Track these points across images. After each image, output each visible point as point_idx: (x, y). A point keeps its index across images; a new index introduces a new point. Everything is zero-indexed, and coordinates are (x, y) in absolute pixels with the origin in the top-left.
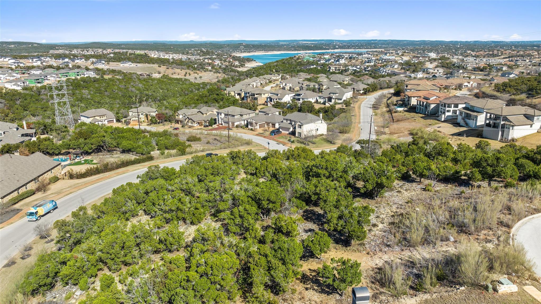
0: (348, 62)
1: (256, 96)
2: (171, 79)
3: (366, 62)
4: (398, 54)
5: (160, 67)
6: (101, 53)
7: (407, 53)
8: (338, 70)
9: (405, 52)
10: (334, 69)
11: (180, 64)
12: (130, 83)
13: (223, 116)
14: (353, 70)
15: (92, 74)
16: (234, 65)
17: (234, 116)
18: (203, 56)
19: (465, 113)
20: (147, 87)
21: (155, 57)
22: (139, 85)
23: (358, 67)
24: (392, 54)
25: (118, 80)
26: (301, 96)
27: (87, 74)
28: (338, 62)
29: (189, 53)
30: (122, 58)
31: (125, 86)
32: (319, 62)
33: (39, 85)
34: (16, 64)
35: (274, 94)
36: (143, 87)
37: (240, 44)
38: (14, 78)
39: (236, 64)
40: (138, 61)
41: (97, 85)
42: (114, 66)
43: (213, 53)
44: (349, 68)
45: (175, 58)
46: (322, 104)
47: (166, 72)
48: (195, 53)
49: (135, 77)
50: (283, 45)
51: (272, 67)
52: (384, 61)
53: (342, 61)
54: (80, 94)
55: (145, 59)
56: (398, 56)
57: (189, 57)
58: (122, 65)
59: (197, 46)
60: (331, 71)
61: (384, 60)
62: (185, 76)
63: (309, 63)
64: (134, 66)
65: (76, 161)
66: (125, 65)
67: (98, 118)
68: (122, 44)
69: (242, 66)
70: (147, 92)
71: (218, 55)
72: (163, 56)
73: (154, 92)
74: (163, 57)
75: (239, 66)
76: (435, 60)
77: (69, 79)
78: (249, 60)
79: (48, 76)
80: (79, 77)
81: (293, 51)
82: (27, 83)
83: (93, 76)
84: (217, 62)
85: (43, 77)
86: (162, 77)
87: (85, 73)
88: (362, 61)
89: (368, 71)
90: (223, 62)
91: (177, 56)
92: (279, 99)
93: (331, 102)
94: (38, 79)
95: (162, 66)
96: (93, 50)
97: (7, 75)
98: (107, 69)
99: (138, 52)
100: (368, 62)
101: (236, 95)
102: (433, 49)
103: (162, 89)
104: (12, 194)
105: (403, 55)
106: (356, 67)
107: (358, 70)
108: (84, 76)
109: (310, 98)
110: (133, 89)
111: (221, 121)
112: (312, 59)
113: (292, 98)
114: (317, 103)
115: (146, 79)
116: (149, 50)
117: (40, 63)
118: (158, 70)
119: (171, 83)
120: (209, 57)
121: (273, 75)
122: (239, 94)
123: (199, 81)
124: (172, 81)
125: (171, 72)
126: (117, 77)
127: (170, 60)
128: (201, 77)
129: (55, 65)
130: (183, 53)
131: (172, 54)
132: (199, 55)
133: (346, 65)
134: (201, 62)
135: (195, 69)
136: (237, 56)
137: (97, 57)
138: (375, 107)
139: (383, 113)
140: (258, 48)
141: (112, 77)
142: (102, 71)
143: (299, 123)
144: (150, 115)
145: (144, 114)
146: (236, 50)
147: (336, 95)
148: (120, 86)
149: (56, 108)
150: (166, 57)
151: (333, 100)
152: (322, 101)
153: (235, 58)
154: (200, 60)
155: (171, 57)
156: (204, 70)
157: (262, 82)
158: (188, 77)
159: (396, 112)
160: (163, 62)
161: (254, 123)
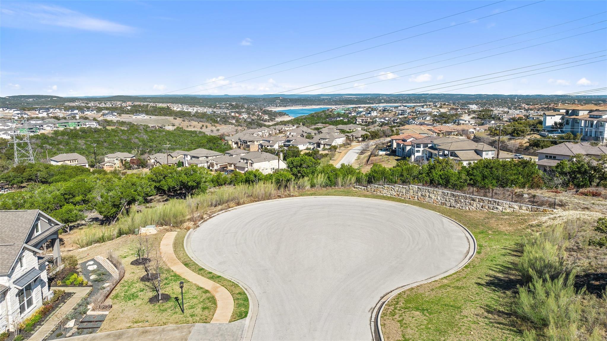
0: (381, 115)
1: (248, 143)
2: (185, 131)
3: (399, 114)
4: (436, 106)
5: (176, 119)
6: (119, 106)
7: (447, 105)
8: (365, 122)
9: (444, 104)
10: (360, 121)
11: (201, 117)
12: (133, 135)
13: (189, 158)
14: (381, 122)
15: (94, 125)
16: (263, 119)
17: (198, 158)
18: (231, 109)
19: (429, 151)
20: (153, 138)
21: (177, 110)
22: (144, 136)
23: (387, 119)
24: (430, 106)
25: (122, 131)
26: (291, 142)
27: (89, 124)
28: (369, 115)
29: (217, 107)
30: (139, 110)
31: (128, 137)
32: (350, 115)
33: (32, 134)
34: (20, 115)
35: (266, 141)
36: (148, 138)
39: (265, 118)
40: (156, 113)
41: (96, 136)
42: (125, 118)
43: (243, 107)
44: (376, 120)
45: (199, 111)
46: (312, 150)
47: (181, 124)
48: (223, 106)
49: (141, 128)
50: (324, 99)
51: (299, 120)
52: (418, 114)
53: (374, 114)
54: (75, 144)
55: (167, 112)
56: (436, 108)
57: (215, 110)
58: (134, 117)
59: (229, 100)
60: (357, 122)
61: (418, 112)
62: (201, 128)
63: (339, 115)
64: (148, 118)
66: (138, 117)
67: (68, 162)
68: (148, 98)
69: (272, 119)
70: (151, 144)
71: (247, 109)
72: (186, 108)
73: (160, 144)
74: (186, 111)
75: (268, 120)
76: (474, 112)
77: (67, 128)
78: (281, 114)
79: (45, 126)
80: (78, 128)
81: (333, 105)
82: (18, 132)
83: (94, 127)
84: (245, 116)
85: (38, 127)
86: (175, 129)
87: (87, 123)
88: (395, 114)
89: (397, 123)
90: (251, 116)
91: (201, 110)
92: (271, 146)
93: (320, 147)
94: (32, 129)
95: (178, 118)
96: (111, 103)
98: (117, 121)
99: (160, 105)
100: (401, 115)
101: (233, 143)
102: (487, 103)
105: (441, 107)
106: (384, 119)
107: (386, 122)
108: (84, 126)
109: (301, 144)
110: (136, 141)
111: (186, 163)
112: (344, 111)
113: (282, 144)
114: (307, 149)
115: (156, 131)
116: (173, 103)
117: (45, 114)
118: (172, 122)
119: (182, 136)
120: (238, 110)
121: (287, 126)
122: (236, 143)
123: (216, 134)
124: (185, 134)
125: (187, 125)
126: (122, 128)
127: (193, 113)
128: (218, 130)
129: (60, 117)
130: (210, 107)
131: (196, 107)
132: (227, 108)
133: (376, 117)
134: (226, 116)
135: (217, 122)
136: (268, 110)
137: (112, 110)
138: (362, 153)
139: (364, 158)
140: (296, 102)
141: (117, 127)
142: (109, 123)
143: (250, 161)
144: (125, 160)
145: (119, 159)
146: (271, 104)
147: (326, 140)
148: (122, 137)
149: (15, 149)
150: (189, 110)
151: (322, 146)
152: (312, 147)
153: (265, 112)
154: (226, 113)
155: (195, 110)
156: (228, 123)
157: (271, 132)
158: (204, 130)
159: (375, 156)
160: (182, 115)
161: (215, 164)
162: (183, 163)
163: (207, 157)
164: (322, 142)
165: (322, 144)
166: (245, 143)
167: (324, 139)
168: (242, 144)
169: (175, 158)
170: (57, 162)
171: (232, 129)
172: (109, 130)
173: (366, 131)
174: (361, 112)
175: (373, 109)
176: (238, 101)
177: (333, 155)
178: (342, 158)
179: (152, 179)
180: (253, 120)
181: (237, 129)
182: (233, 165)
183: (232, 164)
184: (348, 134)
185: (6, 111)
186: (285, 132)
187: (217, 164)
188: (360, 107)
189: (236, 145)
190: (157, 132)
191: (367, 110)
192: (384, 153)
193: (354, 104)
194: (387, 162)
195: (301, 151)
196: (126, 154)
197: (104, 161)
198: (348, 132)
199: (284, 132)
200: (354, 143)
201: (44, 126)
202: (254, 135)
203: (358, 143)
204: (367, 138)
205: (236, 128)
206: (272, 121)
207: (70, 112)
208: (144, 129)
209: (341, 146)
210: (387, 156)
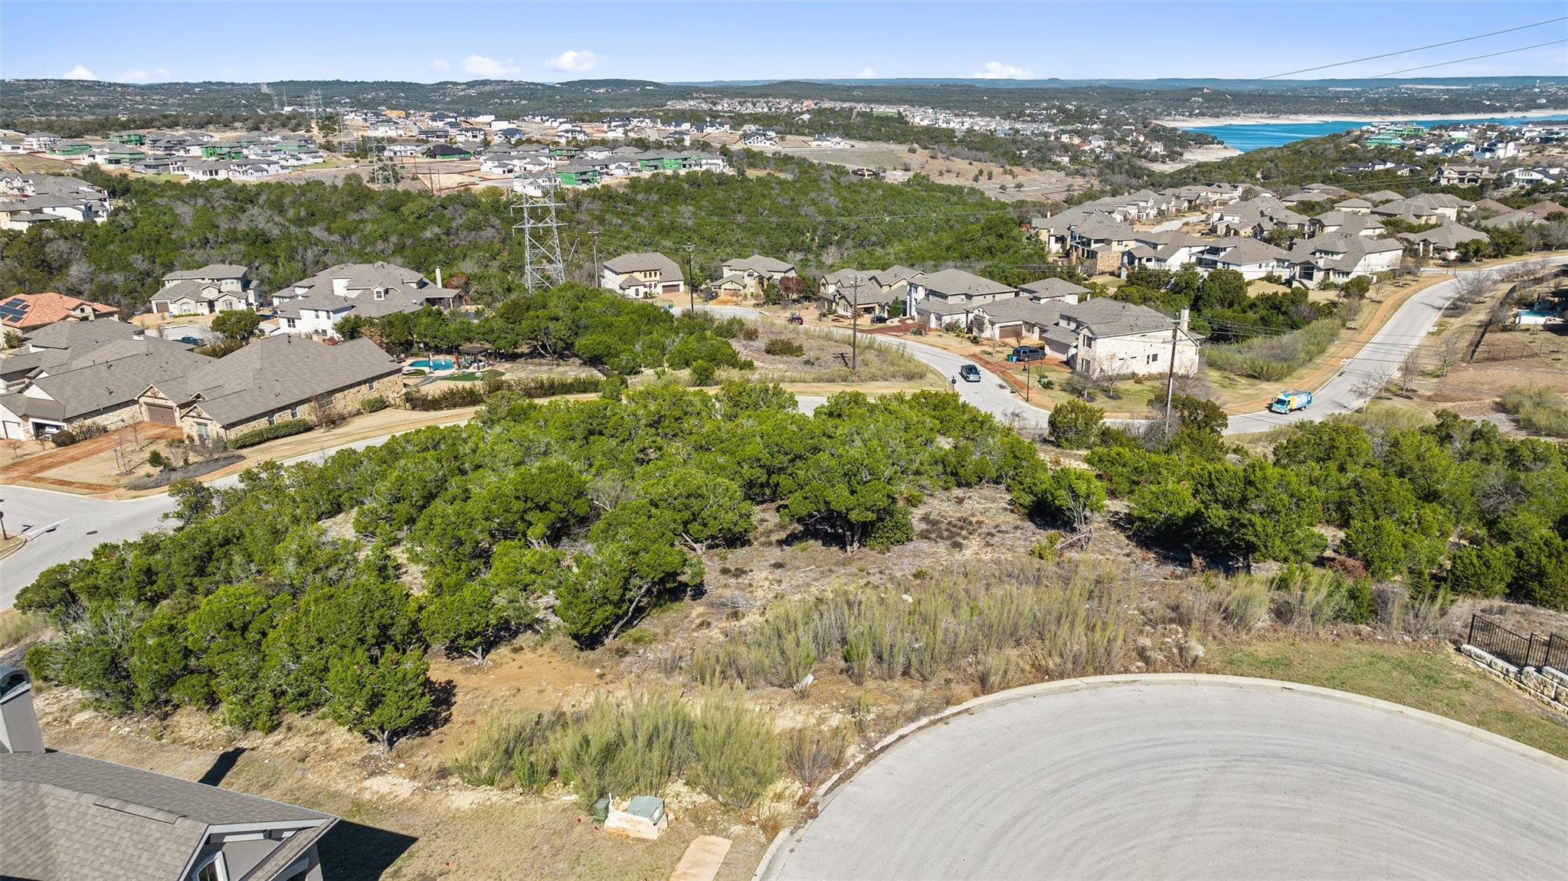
0: (1531, 155)
1: (1094, 246)
2: (932, 188)
5: (912, 151)
6: (786, 110)
8: (1469, 181)
10: (1454, 176)
11: (978, 145)
12: (806, 194)
13: (921, 294)
14: (1531, 181)
15: (718, 165)
16: (1148, 153)
17: (945, 297)
18: (1062, 123)
20: (852, 206)
21: (922, 124)
22: (832, 199)
23: (1555, 171)
25: (781, 182)
26: (1222, 254)
27: (707, 164)
28: (1488, 155)
29: (1025, 115)
30: (830, 125)
31: (793, 200)
32: (1419, 153)
33: (585, 187)
34: (569, 135)
35: (1146, 242)
36: (840, 205)
37: (1195, 89)
38: (542, 168)
39: (1154, 150)
40: (870, 133)
41: (720, 195)
42: (796, 146)
43: (1094, 117)
44: (1512, 175)
45: (976, 128)
46: (1283, 284)
47: (926, 166)
48: (1041, 114)
49: (827, 177)
50: (1337, 96)
51: (1254, 164)
53: (1507, 151)
55: (897, 130)
57: (1018, 126)
58: (814, 144)
59: (1060, 95)
60: (1443, 182)
62: (976, 179)
63: (1382, 154)
64: (847, 147)
65: (471, 370)
66: (824, 144)
67: (639, 276)
68: (855, 88)
69: (1172, 156)
70: (845, 220)
71: (1107, 123)
72: (945, 120)
74: (944, 126)
75: (1162, 156)
77: (658, 174)
78: (1202, 139)
80: (683, 172)
81: (1366, 114)
82: (559, 180)
83: (719, 170)
84: (1097, 144)
85: (598, 168)
86: (909, 181)
87: (704, 161)
90: (1114, 143)
91: (982, 124)
92: (1158, 260)
93: (1311, 279)
94: (585, 173)
95: (919, 150)
96: (768, 103)
97: (528, 160)
98: (774, 154)
99: (881, 110)
101: (1053, 239)
103: (892, 213)
104: (253, 423)
107: (1550, 182)
108: (697, 168)
109: (1251, 261)
110: (812, 210)
111: (913, 309)
112: (1400, 141)
113: (1194, 259)
114: (1270, 279)
115: (862, 186)
116: (912, 103)
117: (619, 133)
118: (904, 161)
119: (924, 200)
120: (1079, 126)
121: (1214, 188)
122: (1061, 239)
123: (1011, 197)
124: (933, 193)
125: (939, 168)
126: (782, 176)
127: (959, 135)
128: (1019, 186)
129: (651, 139)
130: (1006, 116)
131: (971, 116)
132: (1051, 120)
133: (1514, 163)
134: (1047, 142)
135: (1017, 161)
136: (1164, 128)
137: (767, 122)
138: (1456, 309)
139: (1462, 331)
140: (1250, 103)
141: (769, 174)
142: (753, 158)
143: (1085, 332)
144: (769, 279)
145: (756, 274)
146: (1176, 109)
147: (1336, 257)
148: (780, 199)
149: (527, 243)
150: (952, 125)
151: (1318, 276)
152: (1285, 274)
153: (1156, 134)
154: (1047, 135)
155: (967, 126)
156: (1048, 165)
157: (1164, 207)
158: (983, 185)
159: (1505, 329)
160: (933, 138)
161: (986, 321)
162: (905, 303)
163: (969, 297)
164: (1321, 263)
165: (1319, 270)
166: (1083, 244)
167: (1327, 253)
168: (1077, 248)
169: (886, 289)
170: (616, 273)
171: (1059, 184)
172: (752, 181)
173: (1477, 228)
174: (1461, 144)
175: (1505, 137)
176: (1085, 100)
177: (1355, 312)
178: (1383, 322)
179: (759, 460)
180: (1118, 157)
181: (1072, 186)
182: (1037, 330)
183: (1034, 325)
184: (1411, 237)
185: (547, 124)
186: (1207, 207)
187: (992, 324)
188: (1455, 126)
189: (1059, 245)
190: (864, 189)
191: (1482, 135)
192: (1541, 320)
193: (1436, 112)
194: (1548, 360)
195: (1249, 283)
196: (772, 262)
197: (722, 277)
198: (1412, 229)
199: (1202, 208)
200: (1429, 270)
201: (611, 167)
202: (1114, 215)
203: (1443, 270)
204: (1476, 252)
205: (1070, 180)
206: (1173, 160)
207: (672, 128)
208: (832, 178)
209: (1382, 277)
210: (1549, 335)
